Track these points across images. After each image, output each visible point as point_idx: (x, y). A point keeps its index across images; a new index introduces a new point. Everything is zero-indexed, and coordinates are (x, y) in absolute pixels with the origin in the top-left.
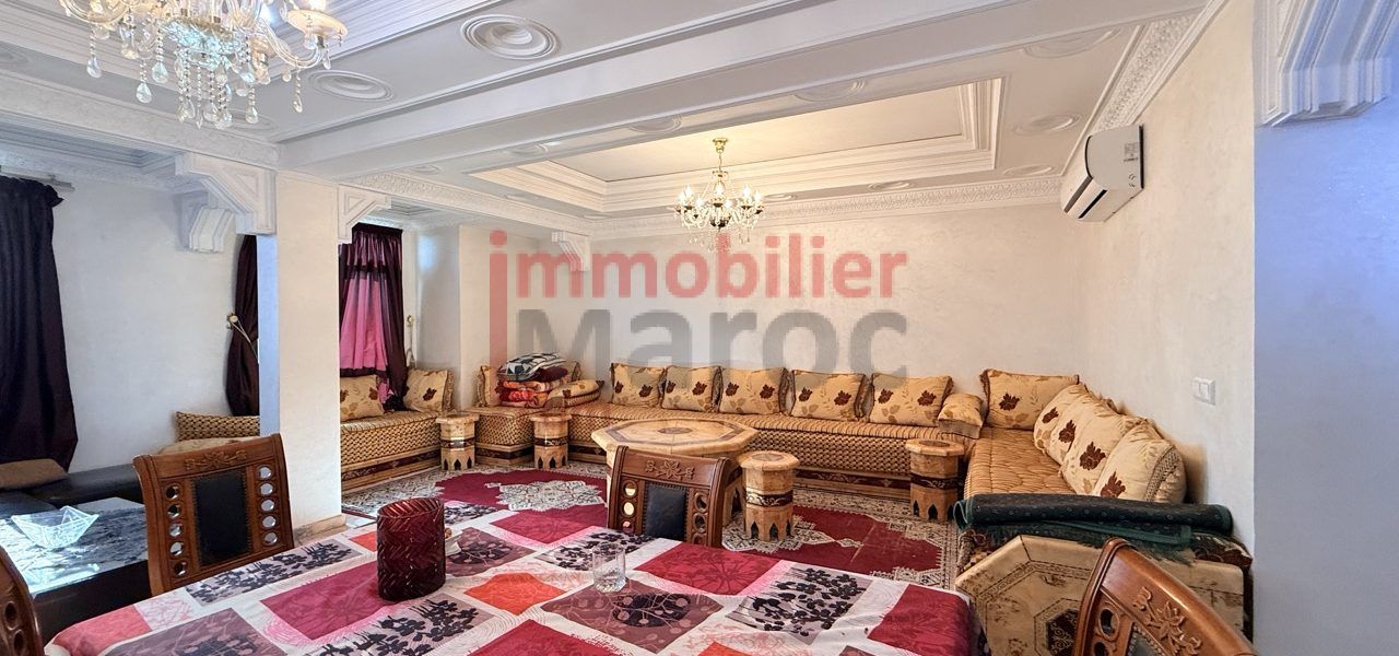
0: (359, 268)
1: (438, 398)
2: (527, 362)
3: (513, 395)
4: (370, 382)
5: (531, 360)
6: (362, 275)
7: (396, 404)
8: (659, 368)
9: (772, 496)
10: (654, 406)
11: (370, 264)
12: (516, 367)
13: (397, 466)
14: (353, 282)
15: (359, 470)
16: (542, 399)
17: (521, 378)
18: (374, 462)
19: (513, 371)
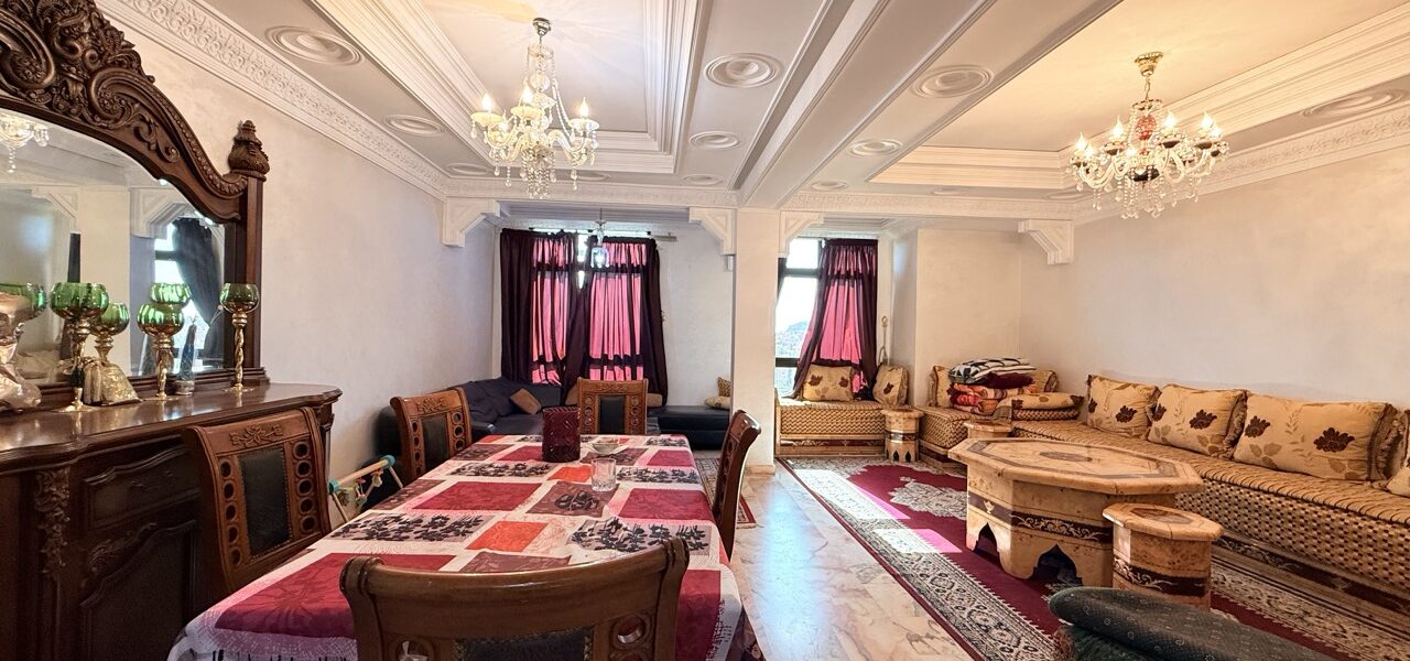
0: (838, 276)
1: (894, 392)
2: (976, 365)
3: (961, 399)
4: (845, 372)
5: (983, 364)
6: (841, 281)
7: (866, 394)
8: (1149, 386)
9: (1149, 573)
10: (1138, 436)
11: (848, 273)
12: (965, 369)
13: (848, 445)
14: (833, 290)
15: (816, 441)
16: (989, 406)
17: (969, 382)
18: (828, 437)
19: (962, 373)
